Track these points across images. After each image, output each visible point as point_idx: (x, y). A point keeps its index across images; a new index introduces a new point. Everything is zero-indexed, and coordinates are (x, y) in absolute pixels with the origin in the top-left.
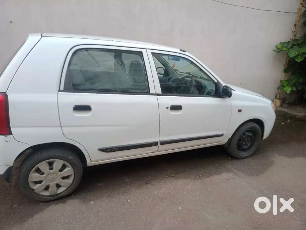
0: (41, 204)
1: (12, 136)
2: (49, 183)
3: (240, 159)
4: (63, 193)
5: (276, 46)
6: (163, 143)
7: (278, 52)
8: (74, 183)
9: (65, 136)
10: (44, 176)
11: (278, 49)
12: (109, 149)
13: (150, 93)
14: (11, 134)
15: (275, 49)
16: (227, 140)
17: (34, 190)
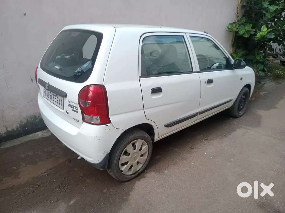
0: (126, 183)
1: (111, 124)
2: (133, 163)
3: (239, 117)
4: (141, 169)
5: (228, 27)
6: (201, 113)
7: (230, 32)
8: (148, 158)
9: (146, 117)
10: (130, 156)
11: (229, 29)
12: (171, 124)
13: (193, 71)
14: (110, 122)
15: (227, 29)
16: (233, 103)
17: (122, 171)
